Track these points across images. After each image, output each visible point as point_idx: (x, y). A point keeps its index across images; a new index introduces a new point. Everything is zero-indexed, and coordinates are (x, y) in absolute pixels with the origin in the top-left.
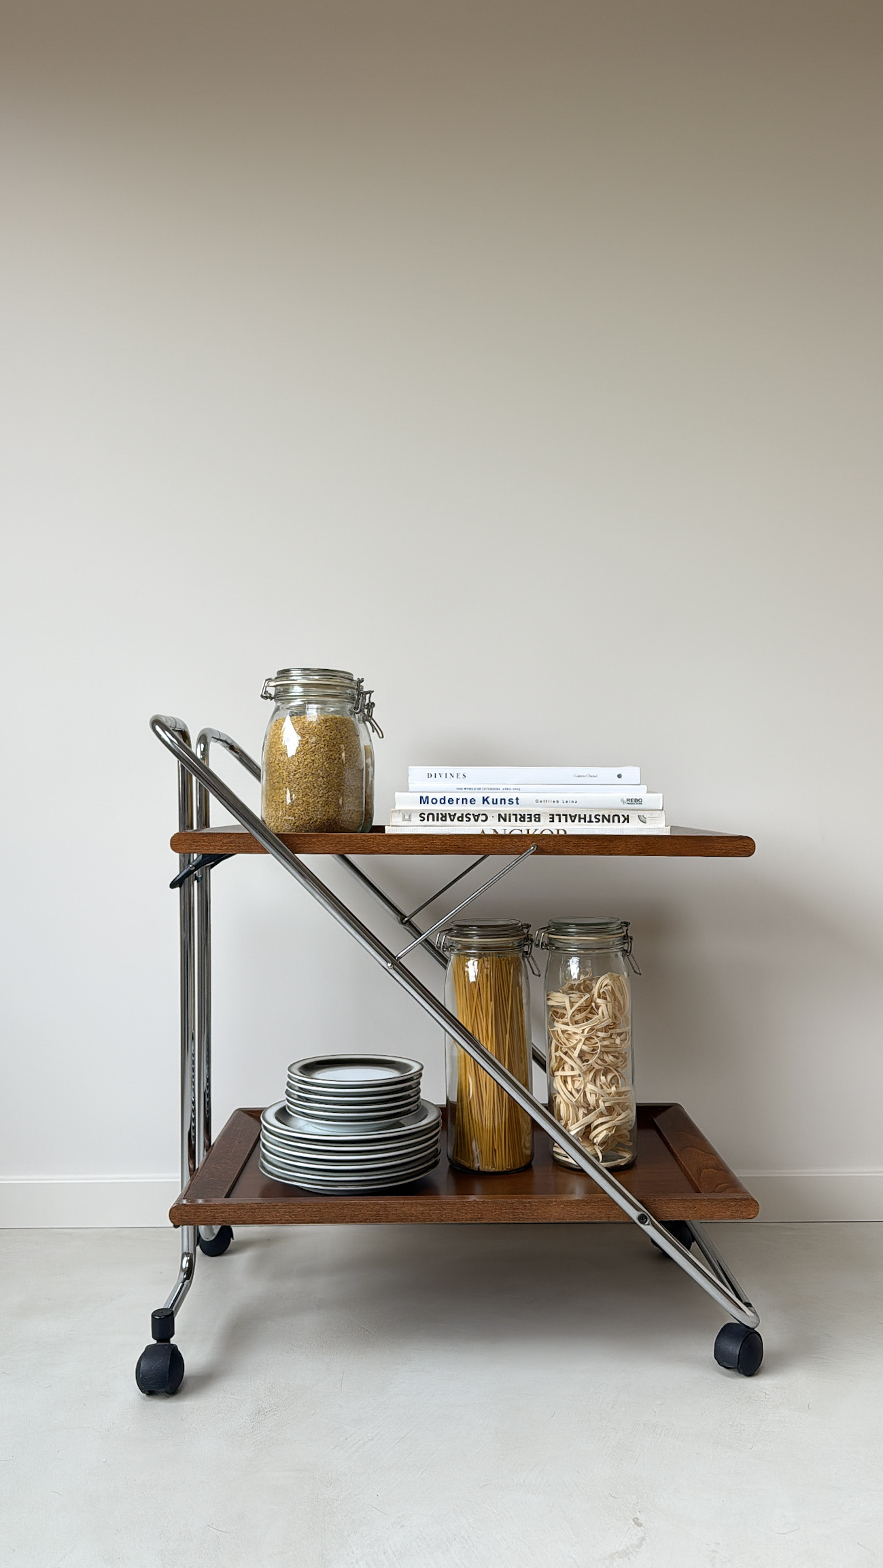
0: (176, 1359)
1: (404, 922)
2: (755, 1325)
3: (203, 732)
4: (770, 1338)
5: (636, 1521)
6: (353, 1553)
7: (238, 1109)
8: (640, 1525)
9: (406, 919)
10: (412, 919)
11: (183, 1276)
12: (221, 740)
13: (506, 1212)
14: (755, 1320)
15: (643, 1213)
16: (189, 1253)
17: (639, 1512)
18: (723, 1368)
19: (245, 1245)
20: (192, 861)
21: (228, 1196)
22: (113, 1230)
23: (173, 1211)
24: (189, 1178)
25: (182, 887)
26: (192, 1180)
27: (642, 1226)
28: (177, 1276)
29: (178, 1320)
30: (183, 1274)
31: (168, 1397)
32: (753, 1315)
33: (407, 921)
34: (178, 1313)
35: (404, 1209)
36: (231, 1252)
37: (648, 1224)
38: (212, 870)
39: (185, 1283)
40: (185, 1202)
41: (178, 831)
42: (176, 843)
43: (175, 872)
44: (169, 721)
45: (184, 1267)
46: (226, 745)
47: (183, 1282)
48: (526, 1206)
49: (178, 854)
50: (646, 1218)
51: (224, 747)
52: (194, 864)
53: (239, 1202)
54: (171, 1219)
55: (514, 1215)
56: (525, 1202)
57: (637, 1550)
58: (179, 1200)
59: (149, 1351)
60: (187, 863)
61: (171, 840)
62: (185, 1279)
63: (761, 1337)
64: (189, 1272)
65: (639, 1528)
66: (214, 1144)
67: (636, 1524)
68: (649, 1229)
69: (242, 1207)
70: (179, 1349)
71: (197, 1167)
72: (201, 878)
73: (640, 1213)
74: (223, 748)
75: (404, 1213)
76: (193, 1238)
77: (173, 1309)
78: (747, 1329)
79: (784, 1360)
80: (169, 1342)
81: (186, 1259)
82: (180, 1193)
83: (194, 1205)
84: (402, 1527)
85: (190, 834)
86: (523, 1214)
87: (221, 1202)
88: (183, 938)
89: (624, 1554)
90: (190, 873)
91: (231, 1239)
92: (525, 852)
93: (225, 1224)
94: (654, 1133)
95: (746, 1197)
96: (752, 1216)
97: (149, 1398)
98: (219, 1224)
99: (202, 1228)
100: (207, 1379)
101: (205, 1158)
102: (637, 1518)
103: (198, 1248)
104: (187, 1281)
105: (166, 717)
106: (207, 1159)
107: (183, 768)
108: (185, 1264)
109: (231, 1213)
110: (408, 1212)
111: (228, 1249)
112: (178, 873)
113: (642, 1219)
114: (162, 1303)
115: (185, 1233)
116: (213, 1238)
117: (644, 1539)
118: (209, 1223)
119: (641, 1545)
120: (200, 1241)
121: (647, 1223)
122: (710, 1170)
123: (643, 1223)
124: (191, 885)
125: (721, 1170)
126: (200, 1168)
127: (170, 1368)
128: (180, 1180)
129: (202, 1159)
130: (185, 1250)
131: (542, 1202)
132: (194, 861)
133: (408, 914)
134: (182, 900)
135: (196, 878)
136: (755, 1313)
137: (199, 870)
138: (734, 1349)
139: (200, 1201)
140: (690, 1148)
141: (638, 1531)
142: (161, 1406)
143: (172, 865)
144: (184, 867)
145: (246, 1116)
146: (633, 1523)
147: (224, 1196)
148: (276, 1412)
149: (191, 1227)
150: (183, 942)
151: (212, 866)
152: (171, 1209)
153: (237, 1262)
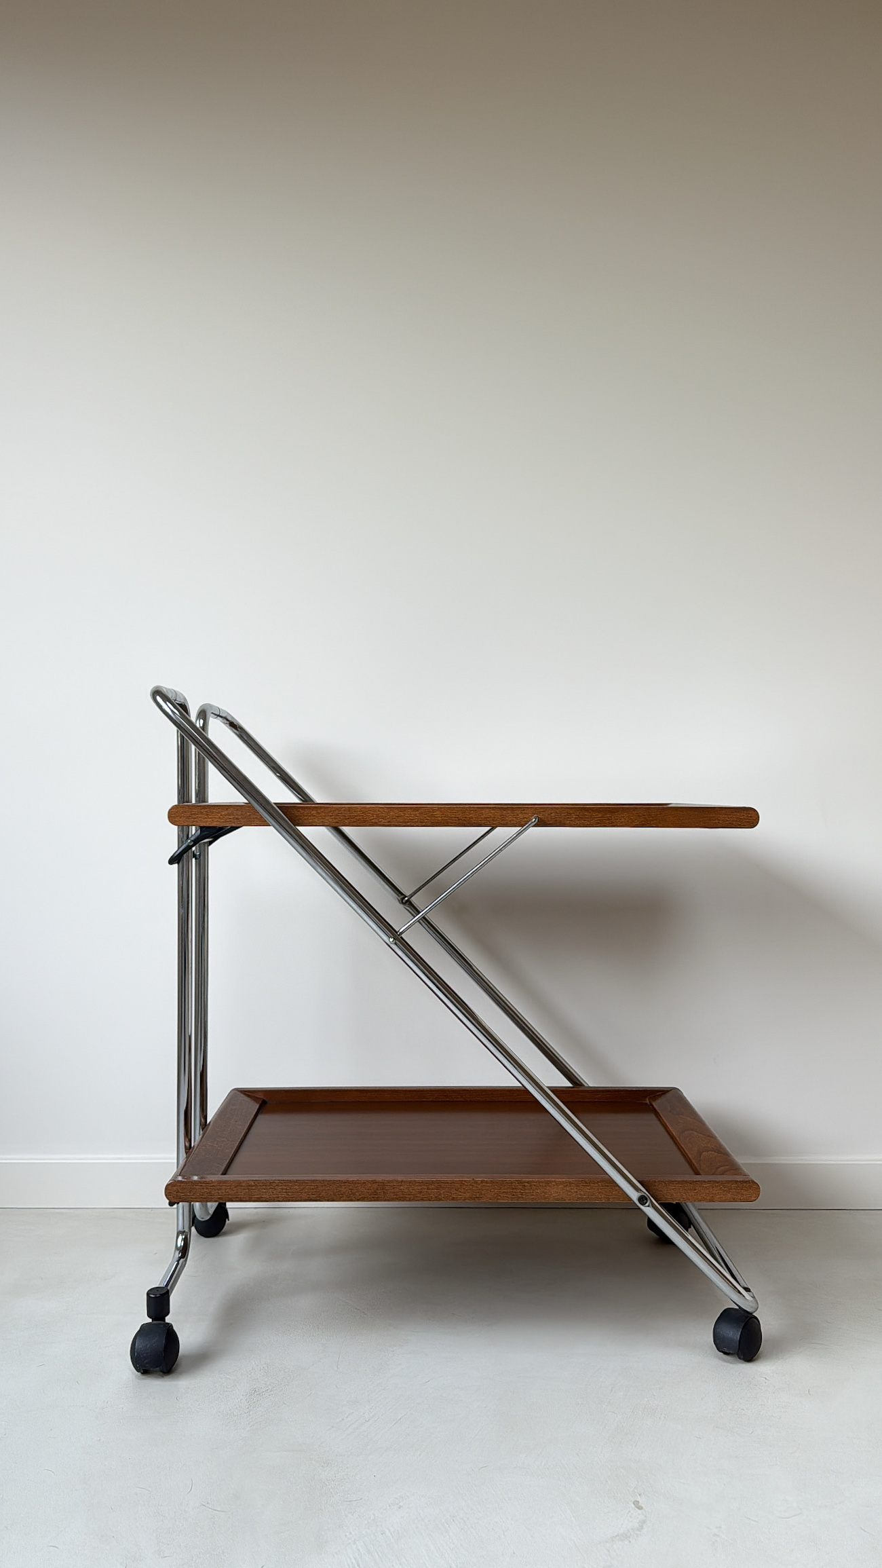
0: (171, 1337)
1: (404, 901)
2: (754, 1310)
3: (202, 708)
4: (769, 1324)
5: (636, 1503)
6: (350, 1533)
7: (233, 1090)
8: (640, 1508)
9: (406, 899)
10: (412, 898)
11: (178, 1255)
12: (221, 717)
13: (504, 1192)
14: (754, 1305)
15: (643, 1194)
16: (184, 1232)
17: (640, 1495)
18: (722, 1354)
19: (241, 1226)
20: (190, 836)
21: (224, 1173)
22: (108, 1210)
23: (170, 1187)
24: (185, 1156)
25: (180, 864)
26: (187, 1158)
27: (642, 1207)
28: (171, 1255)
29: (173, 1298)
30: (178, 1252)
31: (163, 1377)
32: (752, 1299)
33: (407, 901)
34: (174, 1291)
35: (401, 1188)
36: (226, 1234)
37: (648, 1206)
38: (210, 847)
39: (181, 1262)
40: (180, 1178)
41: (176, 803)
42: (174, 816)
43: (173, 848)
44: (169, 692)
45: (179, 1245)
46: (226, 722)
47: (178, 1261)
48: (524, 1186)
49: (176, 827)
50: (646, 1199)
51: (224, 723)
52: (192, 839)
53: (236, 1179)
54: (166, 1195)
55: (514, 1195)
56: (525, 1182)
57: (638, 1532)
58: (176, 1176)
59: (144, 1331)
60: (185, 838)
61: (169, 812)
62: (180, 1258)
63: (759, 1322)
64: (184, 1251)
65: (640, 1511)
66: (210, 1122)
67: (636, 1507)
68: (649, 1211)
69: (239, 1184)
70: (174, 1328)
71: (192, 1145)
72: (200, 855)
73: (640, 1194)
74: (223, 725)
75: (402, 1192)
76: (188, 1216)
77: (169, 1288)
78: (746, 1314)
79: (783, 1347)
80: (164, 1320)
81: (180, 1237)
82: (175, 1170)
83: (189, 1182)
84: (400, 1508)
85: (188, 806)
86: (522, 1194)
87: (216, 1179)
88: (181, 914)
89: (625, 1537)
90: (189, 848)
91: (227, 1220)
92: (526, 824)
93: (221, 1201)
94: (653, 1117)
95: (747, 1180)
96: (754, 1199)
97: (144, 1377)
98: (216, 1201)
99: (197, 1205)
100: (202, 1358)
101: (201, 1136)
102: (638, 1502)
103: (193, 1229)
104: (182, 1260)
105: (166, 688)
106: (203, 1137)
107: (182, 738)
108: (180, 1243)
109: (227, 1190)
110: (406, 1191)
111: (223, 1230)
112: (177, 849)
113: (642, 1200)
114: (157, 1281)
115: (181, 1211)
116: (208, 1218)
117: (644, 1522)
118: (204, 1200)
119: (641, 1528)
120: (195, 1221)
121: (647, 1204)
122: (710, 1152)
123: (643, 1204)
124: (189, 862)
125: (722, 1153)
126: (196, 1146)
127: (165, 1346)
128: (176, 1161)
129: (198, 1138)
130: (181, 1228)
131: (542, 1182)
132: (192, 836)
133: (407, 894)
134: (180, 876)
135: (194, 856)
136: (753, 1297)
137: (198, 845)
138: (733, 1334)
139: (196, 1178)
140: (691, 1132)
141: (639, 1514)
142: (157, 1385)
143: (169, 839)
144: (183, 842)
145: (242, 1095)
146: (633, 1506)
147: (221, 1173)
148: (272, 1392)
149: (186, 1204)
150: (180, 917)
151: (210, 843)
152: (167, 1186)
153: (232, 1244)
